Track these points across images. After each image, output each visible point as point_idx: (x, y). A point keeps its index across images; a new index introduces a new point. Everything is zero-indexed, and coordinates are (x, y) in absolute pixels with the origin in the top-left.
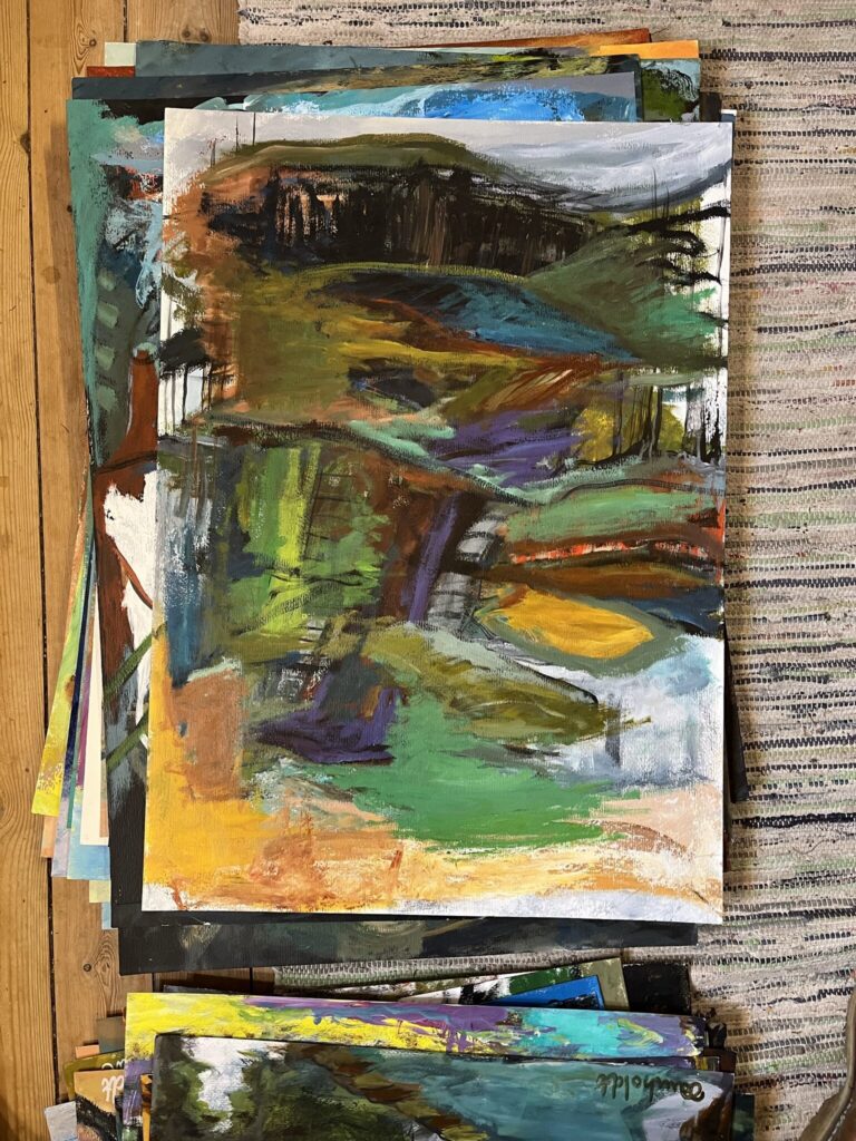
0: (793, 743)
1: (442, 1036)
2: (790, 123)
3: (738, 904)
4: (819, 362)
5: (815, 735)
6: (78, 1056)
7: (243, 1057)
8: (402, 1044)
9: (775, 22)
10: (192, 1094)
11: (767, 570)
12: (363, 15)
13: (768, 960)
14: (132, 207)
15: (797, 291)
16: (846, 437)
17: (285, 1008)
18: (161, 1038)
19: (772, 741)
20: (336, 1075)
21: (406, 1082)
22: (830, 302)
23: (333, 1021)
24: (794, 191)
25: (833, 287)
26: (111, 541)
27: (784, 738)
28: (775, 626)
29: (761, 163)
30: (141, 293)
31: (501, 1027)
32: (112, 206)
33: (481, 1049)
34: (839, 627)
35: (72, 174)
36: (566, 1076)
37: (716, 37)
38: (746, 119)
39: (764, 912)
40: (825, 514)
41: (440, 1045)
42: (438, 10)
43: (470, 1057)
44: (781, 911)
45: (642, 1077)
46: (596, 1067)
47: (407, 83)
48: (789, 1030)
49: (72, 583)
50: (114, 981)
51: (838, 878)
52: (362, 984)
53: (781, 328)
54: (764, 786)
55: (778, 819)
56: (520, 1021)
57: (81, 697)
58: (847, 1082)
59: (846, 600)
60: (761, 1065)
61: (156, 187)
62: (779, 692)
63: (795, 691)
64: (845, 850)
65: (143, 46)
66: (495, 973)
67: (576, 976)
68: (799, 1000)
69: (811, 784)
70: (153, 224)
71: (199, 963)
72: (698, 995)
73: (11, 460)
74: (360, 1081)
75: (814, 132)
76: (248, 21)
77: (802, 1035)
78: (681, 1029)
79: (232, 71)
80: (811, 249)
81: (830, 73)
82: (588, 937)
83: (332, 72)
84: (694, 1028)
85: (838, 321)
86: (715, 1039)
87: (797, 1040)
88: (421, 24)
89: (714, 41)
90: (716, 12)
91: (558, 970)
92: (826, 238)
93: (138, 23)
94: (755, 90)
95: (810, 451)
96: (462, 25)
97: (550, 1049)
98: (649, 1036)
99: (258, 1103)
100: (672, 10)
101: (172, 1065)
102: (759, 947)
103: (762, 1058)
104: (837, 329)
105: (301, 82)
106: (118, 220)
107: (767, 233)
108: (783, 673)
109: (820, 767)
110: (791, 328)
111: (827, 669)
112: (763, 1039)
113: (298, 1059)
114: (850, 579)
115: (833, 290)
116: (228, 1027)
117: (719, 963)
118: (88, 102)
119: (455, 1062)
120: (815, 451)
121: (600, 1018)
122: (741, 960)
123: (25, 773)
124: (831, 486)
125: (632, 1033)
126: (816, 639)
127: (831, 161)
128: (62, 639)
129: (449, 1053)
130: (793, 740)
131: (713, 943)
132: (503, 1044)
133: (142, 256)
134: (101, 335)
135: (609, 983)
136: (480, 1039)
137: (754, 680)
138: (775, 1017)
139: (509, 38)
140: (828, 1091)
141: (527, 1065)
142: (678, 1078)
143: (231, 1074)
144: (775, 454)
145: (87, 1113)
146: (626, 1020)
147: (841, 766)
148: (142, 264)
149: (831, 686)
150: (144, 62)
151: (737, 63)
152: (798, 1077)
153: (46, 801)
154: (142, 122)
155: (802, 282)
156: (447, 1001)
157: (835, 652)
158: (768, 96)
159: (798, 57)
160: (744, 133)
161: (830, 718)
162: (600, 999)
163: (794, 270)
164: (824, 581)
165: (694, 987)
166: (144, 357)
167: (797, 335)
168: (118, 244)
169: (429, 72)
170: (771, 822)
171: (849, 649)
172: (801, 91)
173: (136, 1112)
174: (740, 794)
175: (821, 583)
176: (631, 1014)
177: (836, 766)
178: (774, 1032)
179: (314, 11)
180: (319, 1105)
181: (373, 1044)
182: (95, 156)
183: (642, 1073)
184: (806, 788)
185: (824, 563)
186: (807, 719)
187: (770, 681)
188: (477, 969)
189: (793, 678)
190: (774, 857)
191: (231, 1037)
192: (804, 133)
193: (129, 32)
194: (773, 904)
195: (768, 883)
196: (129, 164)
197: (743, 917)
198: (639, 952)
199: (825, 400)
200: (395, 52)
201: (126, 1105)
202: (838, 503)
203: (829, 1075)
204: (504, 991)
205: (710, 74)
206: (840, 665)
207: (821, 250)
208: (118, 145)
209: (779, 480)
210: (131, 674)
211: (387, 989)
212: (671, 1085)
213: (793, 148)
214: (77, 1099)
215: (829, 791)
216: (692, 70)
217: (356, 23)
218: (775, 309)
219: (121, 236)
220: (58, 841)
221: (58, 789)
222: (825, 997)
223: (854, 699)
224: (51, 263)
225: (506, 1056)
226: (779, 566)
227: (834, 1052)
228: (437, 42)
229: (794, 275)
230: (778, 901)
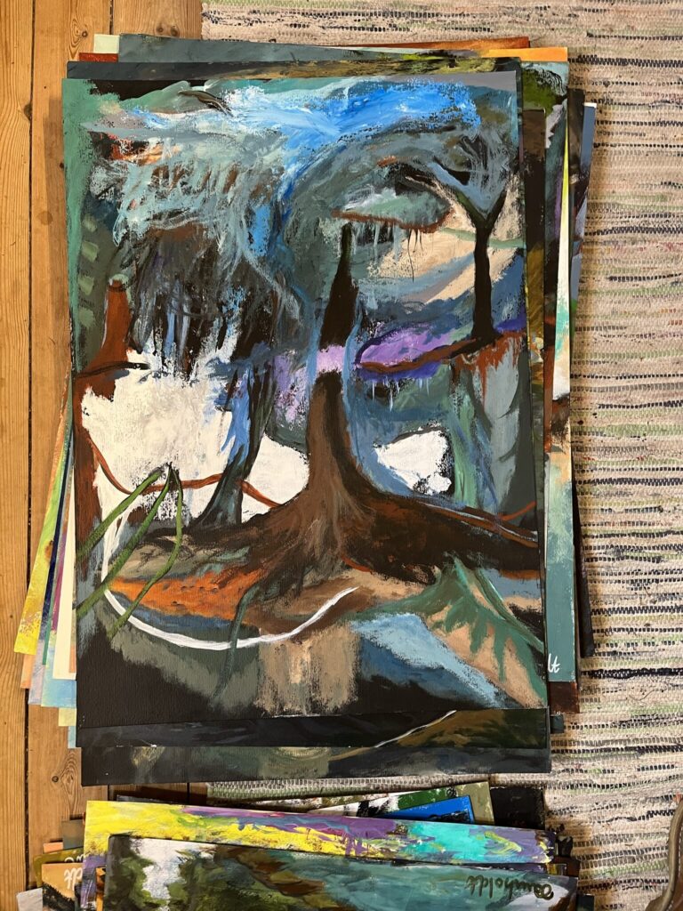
0: (631, 610)
1: (342, 842)
2: (639, 115)
3: (584, 740)
4: (657, 305)
5: (649, 605)
6: (45, 851)
7: (180, 855)
8: (310, 848)
9: (629, 35)
10: (136, 885)
11: (613, 470)
12: (301, 20)
13: (608, 786)
14: (112, 165)
15: (641, 249)
16: (678, 366)
17: (215, 816)
18: (113, 838)
19: (614, 609)
20: (255, 872)
21: (312, 879)
22: (667, 258)
23: (254, 828)
24: (640, 170)
25: (670, 246)
26: (86, 433)
27: (624, 606)
28: (618, 516)
29: (615, 146)
30: (117, 235)
31: (390, 836)
32: (96, 165)
33: (373, 854)
34: (670, 518)
35: (64, 138)
36: (442, 877)
37: (581, 45)
38: (604, 111)
39: (605, 747)
40: (660, 427)
41: (340, 849)
42: (361, 18)
43: (364, 860)
44: (619, 746)
45: (504, 880)
46: (468, 871)
47: (335, 74)
48: (623, 843)
49: (54, 466)
50: (77, 791)
51: (665, 721)
52: (279, 798)
53: (628, 278)
54: (607, 645)
55: (618, 671)
56: (406, 831)
57: (57, 558)
58: (669, 887)
59: (676, 496)
60: (599, 871)
61: (133, 150)
62: (620, 569)
63: (634, 568)
64: (671, 698)
65: (125, 38)
66: (386, 791)
67: (452, 796)
68: (631, 819)
69: (645, 644)
70: (129, 180)
71: (146, 777)
72: (550, 813)
73: (7, 365)
74: (274, 877)
75: (658, 123)
76: (210, 21)
77: (633, 848)
78: (536, 841)
79: (196, 60)
80: (653, 216)
81: (671, 77)
82: (463, 764)
83: (275, 64)
84: (546, 840)
85: (673, 273)
86: (564, 849)
87: (629, 851)
88: (347, 28)
89: (580, 48)
90: (582, 26)
91: (438, 790)
92: (666, 207)
93: (122, 20)
94: (612, 88)
95: (649, 376)
96: (380, 30)
97: (430, 855)
98: (510, 846)
99: (191, 894)
100: (547, 23)
101: (122, 861)
102: (601, 775)
103: (600, 865)
104: (673, 279)
105: (250, 71)
106: (100, 176)
107: (618, 202)
108: (624, 553)
109: (653, 630)
110: (636, 278)
111: (659, 551)
112: (602, 849)
113: (225, 858)
114: (679, 479)
115: (670, 248)
116: (168, 831)
117: (568, 787)
118: (79, 82)
119: (353, 864)
120: (653, 376)
121: (471, 831)
122: (586, 785)
123: (10, 619)
124: (666, 405)
125: (496, 843)
126: (651, 527)
127: (671, 146)
128: (44, 511)
129: (347, 856)
130: (631, 608)
131: (563, 771)
132: (392, 850)
133: (119, 205)
134: (84, 267)
135: (479, 802)
136: (373, 845)
137: (601, 559)
138: (612, 833)
139: (417, 41)
140: (654, 894)
141: (411, 867)
142: (532, 881)
143: (170, 869)
144: (621, 378)
145: (51, 897)
146: (492, 833)
147: (669, 630)
148: (119, 211)
149: (663, 565)
150: (126, 51)
151: (597, 66)
152: (629, 881)
153: (26, 643)
154: (122, 99)
155: (645, 241)
156: (347, 814)
157: (666, 538)
158: (621, 93)
159: (646, 63)
160: (602, 122)
161: (661, 591)
162: (471, 815)
163: (639, 232)
164: (659, 481)
165: (547, 807)
166: (119, 285)
167: (641, 283)
168: (100, 195)
169: (353, 66)
170: (612, 674)
171: (677, 536)
172: (647, 89)
173: (91, 898)
174: (588, 651)
175: (656, 482)
176: (496, 828)
177: (665, 630)
178: (611, 845)
179: (262, 15)
180: (242, 896)
181: (286, 848)
182: (83, 124)
183: (504, 876)
184: (641, 647)
185: (659, 467)
186: (643, 591)
187: (613, 559)
188: (372, 788)
189: (632, 558)
190: (613, 703)
191: (170, 839)
192: (650, 123)
193: (114, 25)
194: (612, 740)
195: (609, 723)
196: (111, 132)
197: (588, 751)
198: (503, 778)
199: (662, 336)
200: (327, 50)
201: (84, 892)
202: (671, 418)
203: (654, 880)
204: (394, 807)
205: (576, 74)
206: (670, 548)
207: (661, 216)
208: (103, 116)
209: (624, 399)
210: (99, 540)
211: (299, 803)
212: (527, 886)
213: (641, 135)
214: (44, 886)
215: (659, 650)
216: (562, 71)
217: (295, 26)
218: (623, 262)
219: (103, 188)
220: (34, 674)
221: (36, 633)
222: (652, 817)
223: (681, 576)
224: (45, 208)
225: (394, 860)
226: (623, 468)
227: (659, 862)
228: (359, 43)
229: (639, 236)
230: (617, 738)
